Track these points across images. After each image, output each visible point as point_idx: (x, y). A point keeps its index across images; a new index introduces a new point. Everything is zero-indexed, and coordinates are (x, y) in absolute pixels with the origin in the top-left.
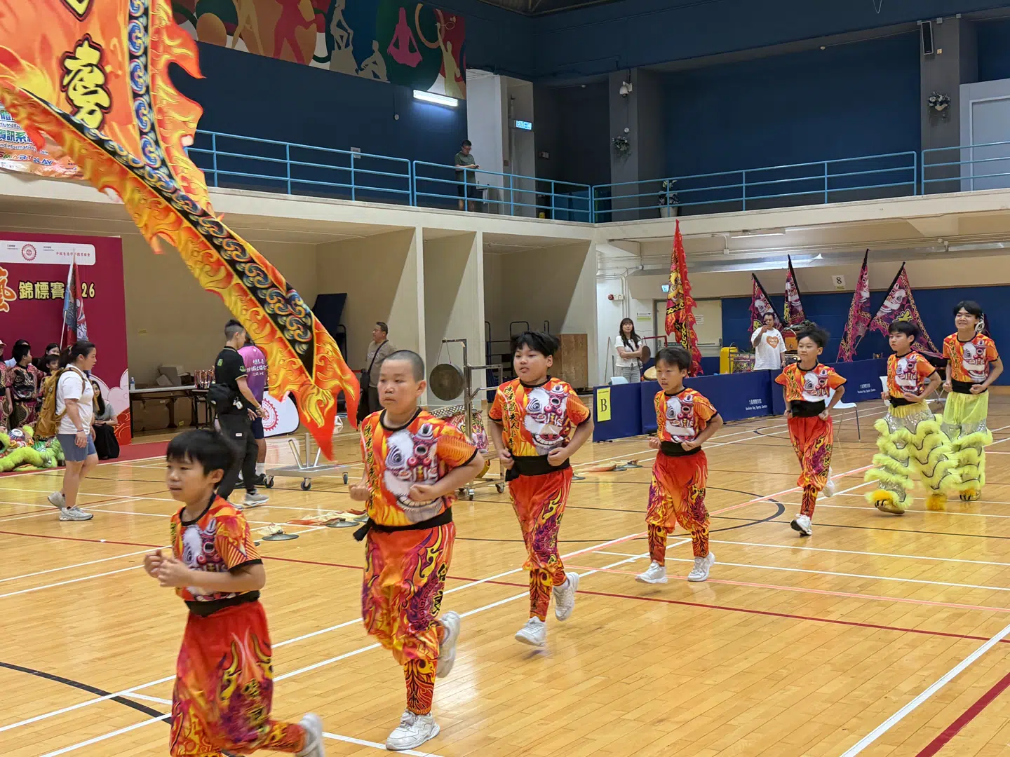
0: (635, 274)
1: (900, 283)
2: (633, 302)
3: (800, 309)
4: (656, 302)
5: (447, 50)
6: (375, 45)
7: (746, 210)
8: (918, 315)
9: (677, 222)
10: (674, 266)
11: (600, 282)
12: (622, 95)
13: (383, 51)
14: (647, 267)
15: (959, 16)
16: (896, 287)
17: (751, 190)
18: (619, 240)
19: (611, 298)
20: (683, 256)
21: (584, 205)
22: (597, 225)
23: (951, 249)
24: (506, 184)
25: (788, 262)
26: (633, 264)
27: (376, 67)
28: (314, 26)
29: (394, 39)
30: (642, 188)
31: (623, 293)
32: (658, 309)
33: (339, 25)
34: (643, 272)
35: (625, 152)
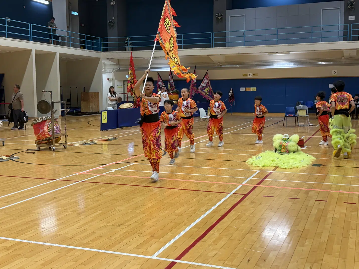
0: (116, 71)
1: (206, 77)
2: (116, 81)
3: (174, 85)
4: (124, 81)
8: (211, 88)
9: (131, 52)
10: (130, 68)
11: (104, 74)
12: (111, 5)
14: (121, 69)
16: (205, 79)
18: (111, 58)
19: (108, 79)
20: (133, 65)
21: (98, 45)
22: (102, 52)
23: (222, 66)
24: (68, 35)
26: (116, 67)
30: (119, 40)
31: (112, 78)
32: (125, 84)
34: (119, 70)
35: (113, 26)
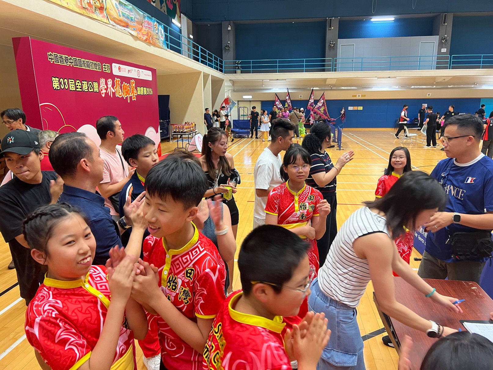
5: (177, 5)
7: (278, 73)
12: (229, 30)
13: (166, 2)
15: (339, 18)
16: (321, 99)
22: (225, 74)
23: (333, 88)
25: (287, 90)
27: (164, 8)
34: (234, 91)
35: (229, 50)
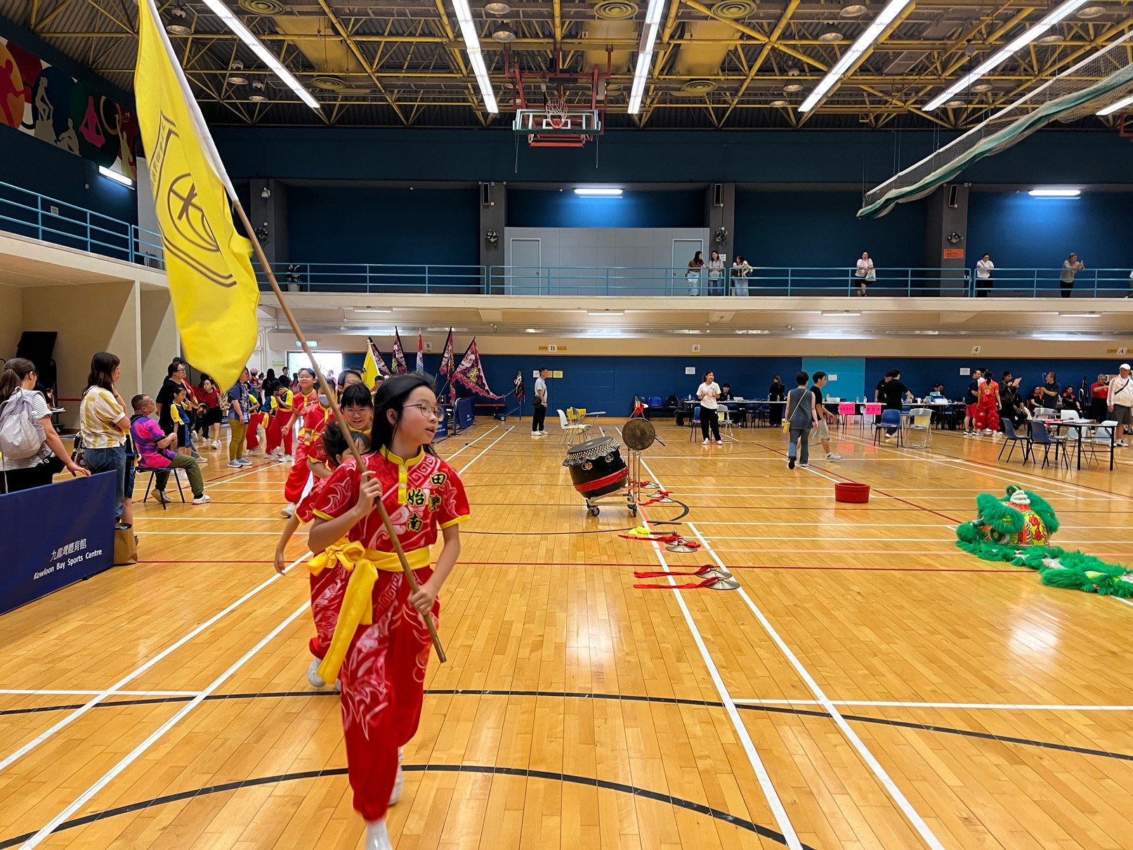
0: (272, 332)
1: (472, 349)
3: (404, 363)
4: (288, 353)
5: (123, 139)
6: (70, 123)
7: (370, 292)
8: (482, 371)
12: (264, 198)
13: (76, 128)
15: (505, 183)
16: (469, 352)
17: (373, 280)
23: (498, 330)
25: (395, 331)
26: (271, 323)
27: (69, 141)
28: (23, 96)
29: (84, 122)
33: (42, 100)
35: (265, 239)
